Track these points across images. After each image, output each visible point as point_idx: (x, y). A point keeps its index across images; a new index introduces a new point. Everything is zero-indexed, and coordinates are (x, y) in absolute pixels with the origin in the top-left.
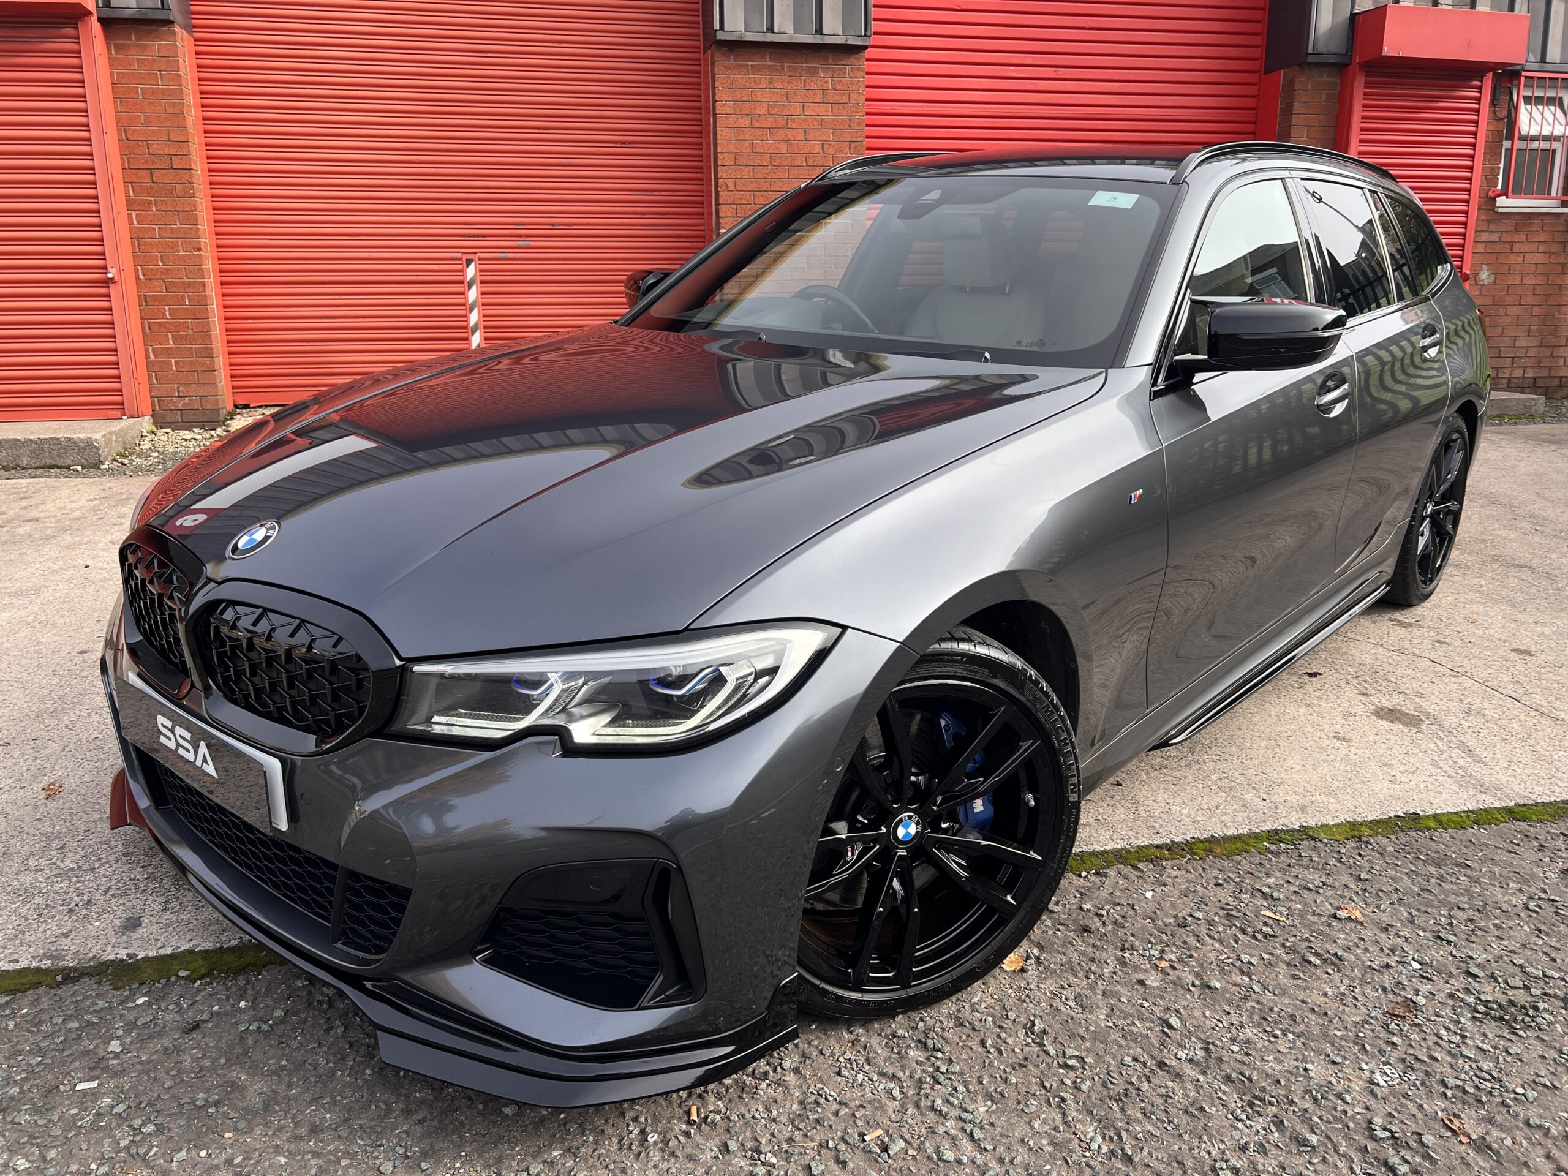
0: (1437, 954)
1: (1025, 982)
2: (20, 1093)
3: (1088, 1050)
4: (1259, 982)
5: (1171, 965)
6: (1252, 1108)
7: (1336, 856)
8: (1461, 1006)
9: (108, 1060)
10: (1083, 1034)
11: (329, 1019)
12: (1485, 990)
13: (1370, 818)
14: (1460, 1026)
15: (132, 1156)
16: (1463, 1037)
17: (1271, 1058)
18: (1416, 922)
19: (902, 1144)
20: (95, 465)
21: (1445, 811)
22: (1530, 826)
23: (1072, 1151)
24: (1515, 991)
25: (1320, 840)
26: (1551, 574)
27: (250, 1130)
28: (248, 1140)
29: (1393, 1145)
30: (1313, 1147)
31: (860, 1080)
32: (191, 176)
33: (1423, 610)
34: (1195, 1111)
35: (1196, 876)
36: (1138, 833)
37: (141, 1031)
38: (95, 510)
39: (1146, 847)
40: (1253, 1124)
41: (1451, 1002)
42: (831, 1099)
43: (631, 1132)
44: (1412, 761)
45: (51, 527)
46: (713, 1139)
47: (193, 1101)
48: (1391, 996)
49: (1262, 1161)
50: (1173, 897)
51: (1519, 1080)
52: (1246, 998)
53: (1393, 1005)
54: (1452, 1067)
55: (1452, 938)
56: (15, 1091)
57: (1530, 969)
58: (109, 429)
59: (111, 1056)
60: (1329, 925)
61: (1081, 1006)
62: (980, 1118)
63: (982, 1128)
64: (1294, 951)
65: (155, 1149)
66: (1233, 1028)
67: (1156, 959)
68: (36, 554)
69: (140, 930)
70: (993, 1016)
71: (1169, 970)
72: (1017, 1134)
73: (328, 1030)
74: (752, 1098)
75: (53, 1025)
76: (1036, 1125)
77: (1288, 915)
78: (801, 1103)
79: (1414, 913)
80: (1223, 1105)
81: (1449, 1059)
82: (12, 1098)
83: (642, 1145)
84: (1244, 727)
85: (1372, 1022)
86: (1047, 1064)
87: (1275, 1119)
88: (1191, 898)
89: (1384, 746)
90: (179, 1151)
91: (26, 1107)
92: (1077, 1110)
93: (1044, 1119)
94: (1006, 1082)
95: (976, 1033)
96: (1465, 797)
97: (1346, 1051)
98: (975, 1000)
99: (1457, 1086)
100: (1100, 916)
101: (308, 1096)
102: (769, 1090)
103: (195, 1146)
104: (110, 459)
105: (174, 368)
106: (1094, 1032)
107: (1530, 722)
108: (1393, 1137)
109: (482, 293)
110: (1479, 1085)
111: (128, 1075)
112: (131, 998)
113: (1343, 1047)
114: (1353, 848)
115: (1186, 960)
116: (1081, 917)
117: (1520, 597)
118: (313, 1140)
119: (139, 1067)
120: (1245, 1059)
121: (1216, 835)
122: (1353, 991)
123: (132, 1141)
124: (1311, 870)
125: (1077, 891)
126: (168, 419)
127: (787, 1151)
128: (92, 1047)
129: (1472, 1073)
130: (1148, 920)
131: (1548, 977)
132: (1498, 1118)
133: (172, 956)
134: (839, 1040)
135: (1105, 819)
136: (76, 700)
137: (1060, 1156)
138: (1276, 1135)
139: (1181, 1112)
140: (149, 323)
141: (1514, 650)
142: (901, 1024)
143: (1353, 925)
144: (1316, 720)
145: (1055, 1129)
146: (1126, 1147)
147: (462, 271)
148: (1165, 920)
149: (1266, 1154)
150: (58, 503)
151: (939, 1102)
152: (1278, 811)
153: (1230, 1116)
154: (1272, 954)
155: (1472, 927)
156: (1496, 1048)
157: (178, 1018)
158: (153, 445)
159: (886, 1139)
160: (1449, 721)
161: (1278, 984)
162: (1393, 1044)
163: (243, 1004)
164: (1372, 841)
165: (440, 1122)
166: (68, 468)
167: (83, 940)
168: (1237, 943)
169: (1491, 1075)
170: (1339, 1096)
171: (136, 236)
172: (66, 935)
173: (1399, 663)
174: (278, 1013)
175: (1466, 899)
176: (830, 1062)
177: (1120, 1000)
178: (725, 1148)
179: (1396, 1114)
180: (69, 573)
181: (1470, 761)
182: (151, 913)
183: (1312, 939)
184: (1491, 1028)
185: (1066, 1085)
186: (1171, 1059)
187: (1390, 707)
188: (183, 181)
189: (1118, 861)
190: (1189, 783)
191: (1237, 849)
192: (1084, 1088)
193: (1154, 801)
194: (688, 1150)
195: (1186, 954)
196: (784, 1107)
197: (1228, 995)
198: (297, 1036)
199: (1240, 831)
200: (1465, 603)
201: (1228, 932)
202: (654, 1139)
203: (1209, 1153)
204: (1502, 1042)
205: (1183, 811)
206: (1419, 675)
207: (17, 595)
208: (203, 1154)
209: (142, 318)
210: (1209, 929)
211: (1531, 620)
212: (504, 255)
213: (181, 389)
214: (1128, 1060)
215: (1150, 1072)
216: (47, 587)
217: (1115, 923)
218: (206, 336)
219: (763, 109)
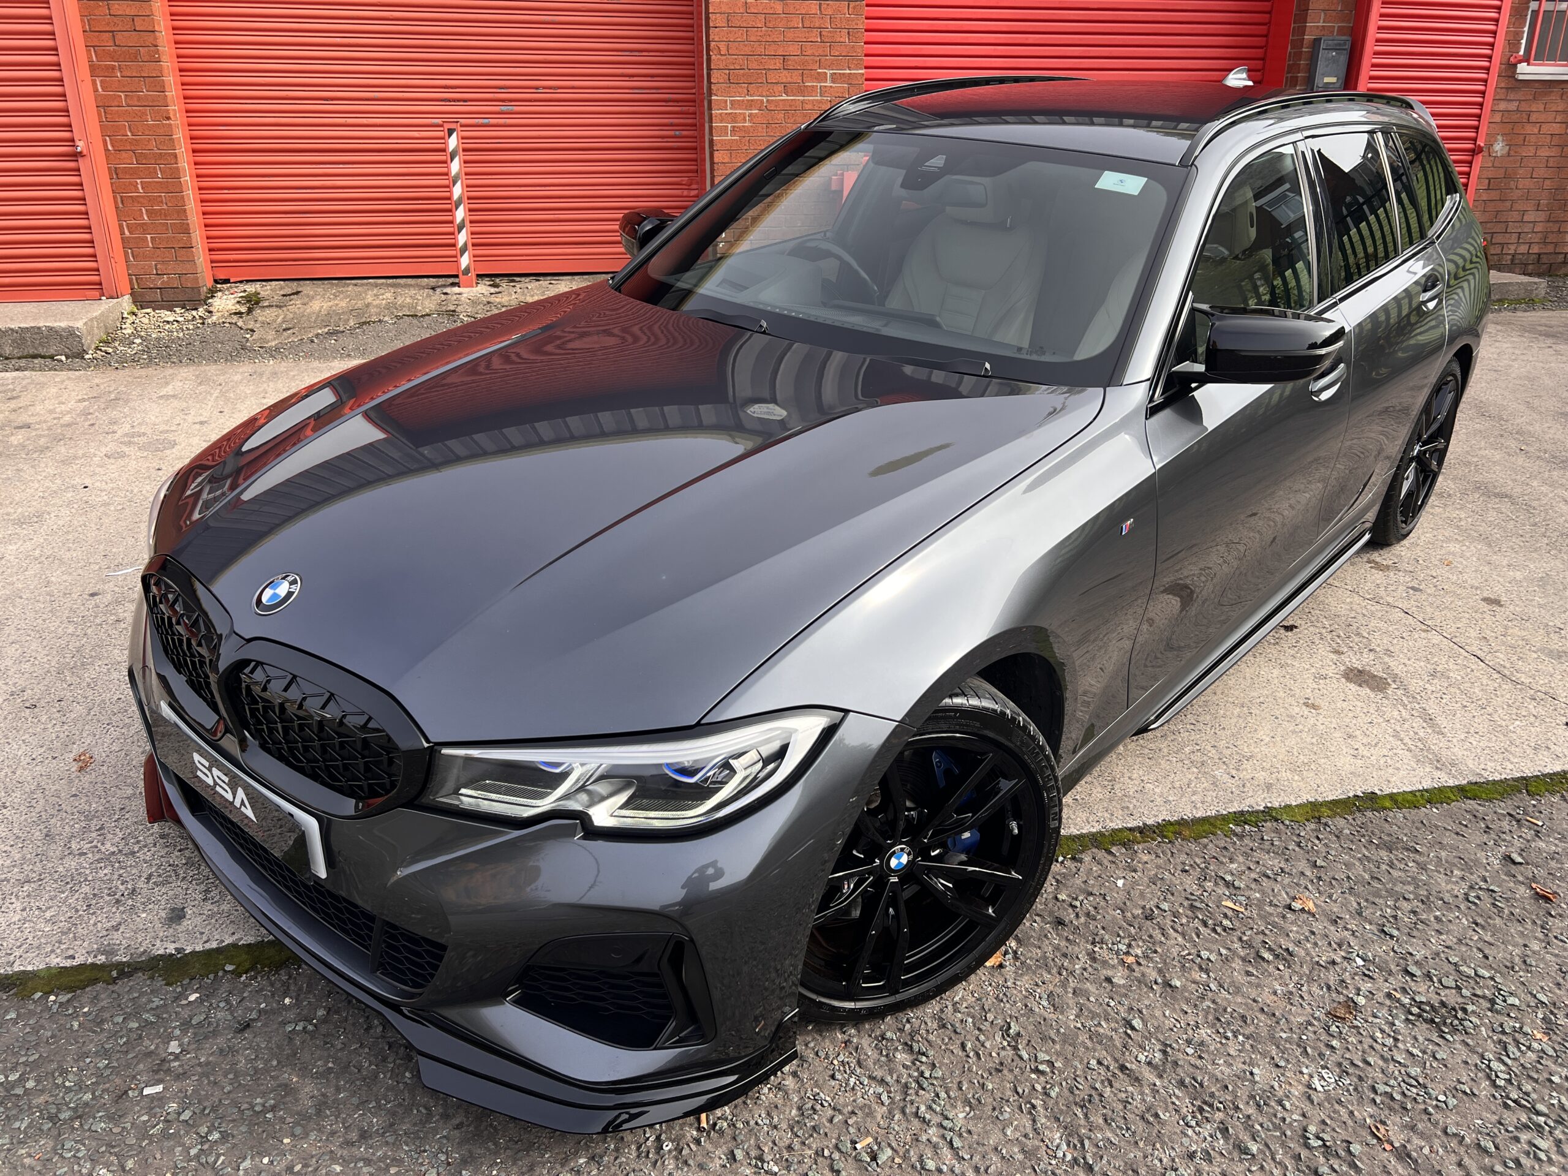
0: (1380, 949)
1: (1003, 979)
2: (92, 1099)
3: (1058, 1054)
4: (1215, 979)
5: (1137, 961)
6: (1201, 1114)
7: (1295, 839)
8: (1396, 1007)
9: (170, 1061)
10: (1054, 1037)
11: (368, 1017)
12: (1420, 990)
13: (1330, 798)
14: (1394, 1028)
15: (202, 1164)
16: (1396, 1040)
17: (1221, 1061)
18: (1364, 914)
19: (889, 1152)
20: (79, 354)
21: (1401, 790)
22: (1480, 805)
23: (1039, 1159)
24: (1447, 991)
25: (1282, 822)
26: (1530, 506)
27: (306, 1135)
28: (305, 1146)
29: (1323, 1153)
30: (1253, 1155)
31: (852, 1084)
32: (156, 38)
33: (1401, 550)
34: (1149, 1117)
35: (1164, 861)
36: (1113, 815)
37: (196, 1030)
38: (86, 414)
39: (1120, 830)
40: (1201, 1130)
41: (1388, 1002)
42: (826, 1104)
43: (648, 1139)
44: (1375, 733)
45: (44, 436)
46: (721, 1147)
47: (252, 1107)
48: (1334, 995)
49: (1207, 1169)
50: (1142, 885)
51: (1442, 1086)
52: (1202, 998)
53: (1335, 1005)
54: (1383, 1072)
55: (1395, 933)
56: (88, 1096)
57: (1464, 969)
58: (89, 316)
59: (172, 1057)
60: (1284, 917)
61: (1053, 1005)
62: (959, 1126)
63: (960, 1136)
64: (1250, 946)
65: (222, 1158)
66: (1189, 1029)
67: (1124, 953)
68: (32, 471)
69: (185, 923)
70: (973, 1017)
71: (1135, 966)
72: (991, 1142)
73: (367, 1030)
74: (756, 1103)
75: (114, 1024)
76: (1009, 1133)
77: (1246, 905)
78: (800, 1108)
79: (1364, 904)
80: (1175, 1110)
81: (1381, 1063)
82: (86, 1104)
83: (658, 1153)
84: (1219, 692)
85: (1316, 1023)
86: (1021, 1069)
87: (1221, 1125)
88: (1159, 886)
89: (1351, 715)
90: (245, 1158)
91: (100, 1114)
92: (1046, 1117)
93: (1017, 1125)
94: (983, 1088)
95: (957, 1036)
96: (1422, 774)
97: (1289, 1054)
98: (957, 999)
99: (1386, 1093)
100: (1074, 907)
101: (355, 1101)
102: (771, 1095)
103: (257, 1153)
104: (93, 347)
105: (150, 245)
106: (1064, 1034)
107: (1493, 685)
108: (1324, 1145)
109: (465, 162)
110: (1406, 1092)
111: (189, 1078)
112: (182, 995)
113: (1286, 1049)
114: (1312, 830)
115: (1151, 955)
116: (1056, 908)
117: (1497, 534)
118: (364, 1146)
119: (199, 1069)
120: (1199, 1063)
121: (1185, 817)
122: (1300, 989)
123: (200, 1149)
124: (1272, 854)
125: (1054, 878)
126: (148, 298)
127: (787, 1160)
128: (153, 1047)
129: (1400, 1079)
130: (1118, 911)
131: (1480, 976)
132: (1420, 1126)
133: (218, 951)
134: (833, 1041)
135: (1083, 799)
136: (93, 654)
137: (1029, 1164)
138: (1221, 1142)
139: (1138, 1118)
140: (121, 197)
141: (1485, 600)
142: (889, 1025)
143: (1306, 916)
144: (1288, 684)
145: (1026, 1136)
146: (1088, 1157)
147: (443, 138)
148: (1134, 911)
149: (1211, 1162)
150: (49, 405)
151: (923, 1108)
152: (1246, 790)
153: (1181, 1122)
154: (1229, 949)
155: (1415, 918)
156: (1424, 1052)
157: (229, 1017)
158: (135, 329)
159: (876, 1148)
160: (1415, 685)
161: (1233, 982)
162: (1332, 1047)
163: (287, 1001)
164: (1330, 823)
165: (476, 1128)
166: (52, 357)
167: (132, 934)
168: (1198, 937)
169: (1417, 1081)
170: (1280, 1103)
171: (101, 104)
172: (116, 928)
173: (1372, 614)
174: (321, 1013)
175: (1412, 889)
176: (825, 1065)
177: (1089, 1000)
178: (732, 1157)
179: (1328, 1122)
180: (69, 495)
181: (1430, 731)
182: (193, 904)
183: (1267, 932)
184: (1422, 1030)
185: (1037, 1091)
186: (1132, 1063)
187: (1359, 667)
188: (147, 44)
189: (1093, 845)
190: (1164, 756)
191: (1204, 831)
192: (1053, 1094)
193: (1129, 778)
194: (699, 1158)
195: (1151, 949)
196: (784, 1114)
197: (1187, 994)
198: (340, 1036)
199: (1209, 814)
200: (1442, 541)
201: (1191, 925)
202: (668, 1148)
203: (1161, 1161)
204: (1430, 1047)
205: (1156, 790)
206: (1390, 629)
207: (20, 522)
208: (266, 1160)
209: (113, 192)
210: (1173, 921)
211: (1505, 563)
212: (486, 121)
213: (159, 266)
214: (1093, 1062)
215: (1113, 1076)
216: (49, 513)
217: (1088, 914)
218: (182, 212)
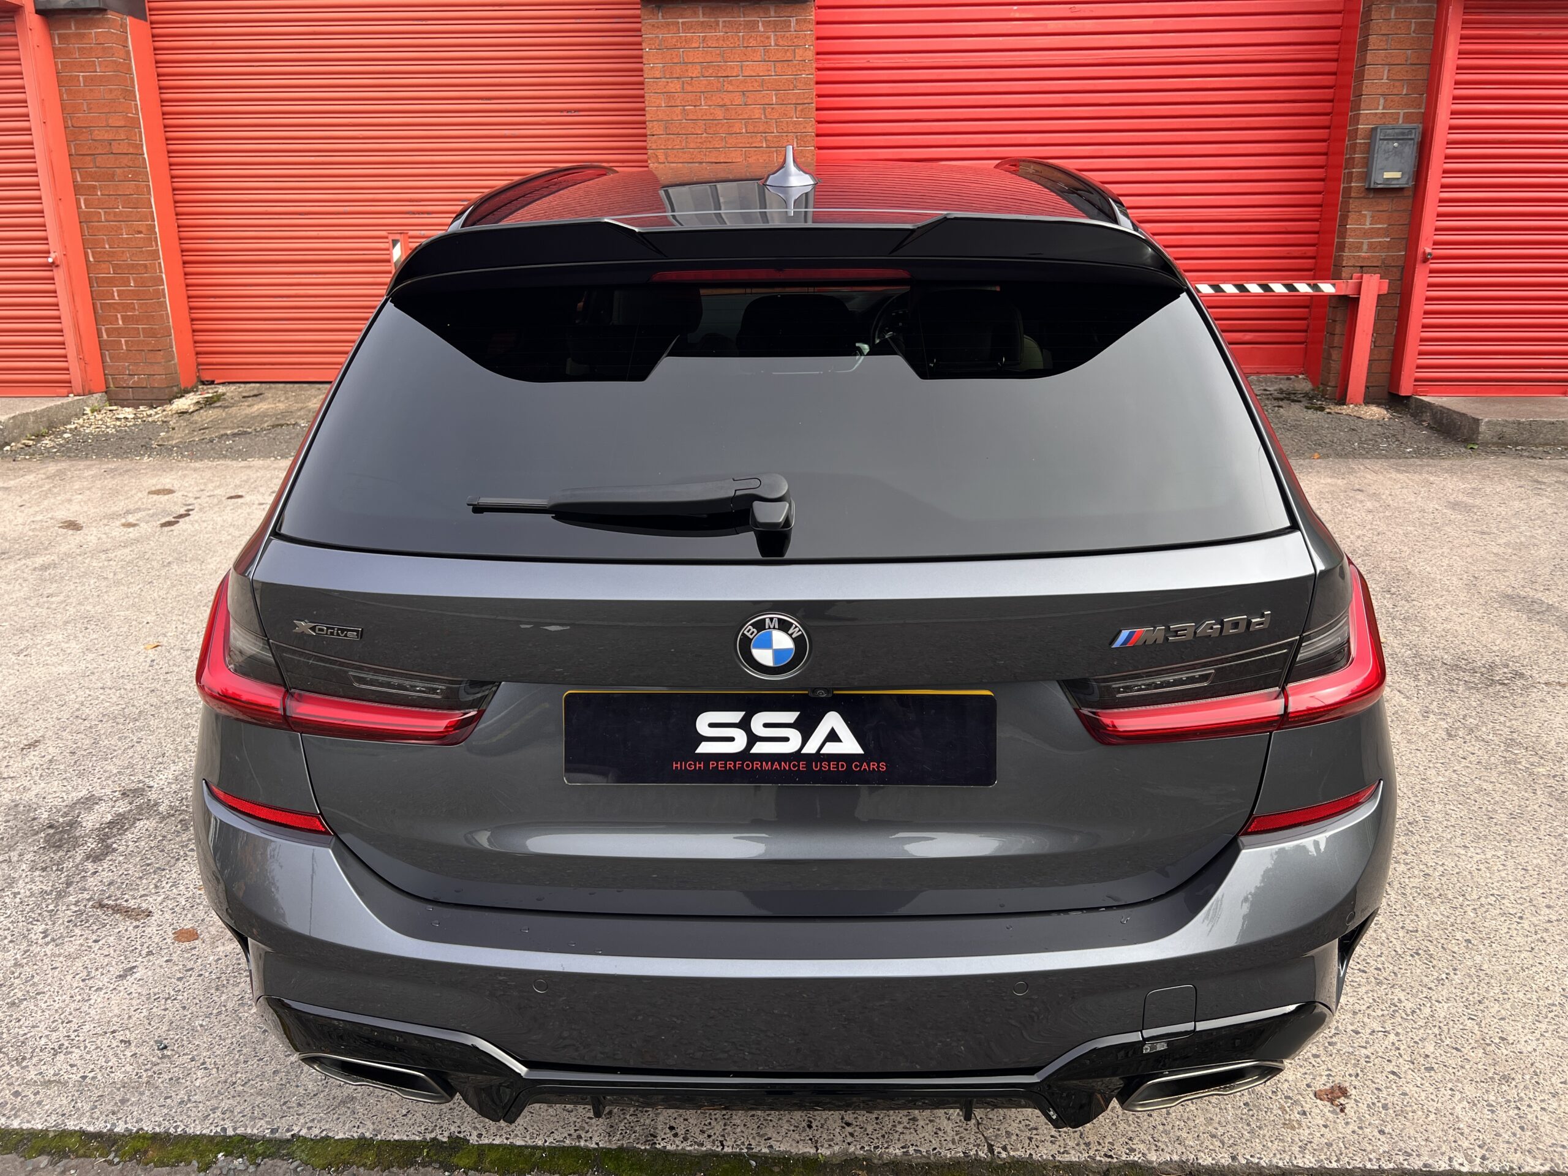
32: (130, 160)
105: (124, 347)
126: (121, 397)
140: (101, 303)
147: (388, 250)
188: (123, 165)
213: (131, 368)
218: (150, 317)
219: (696, 72)
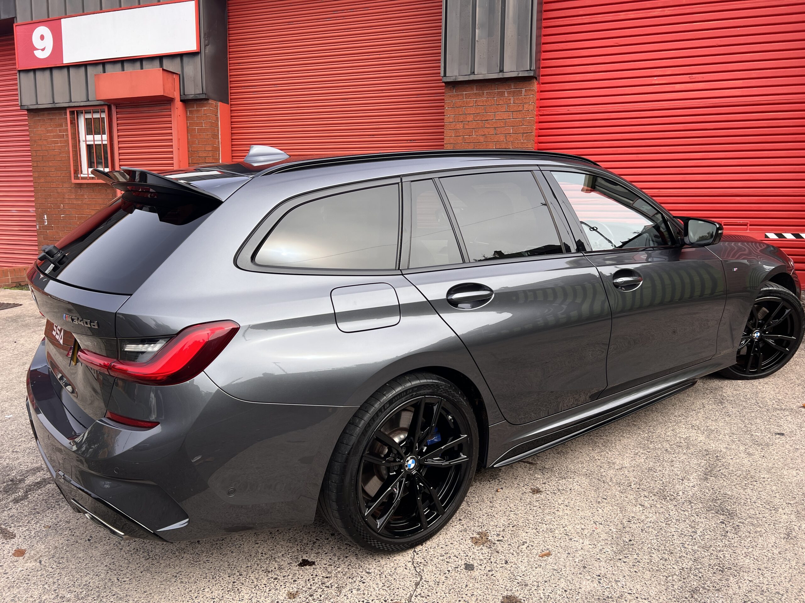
219: (471, 118)
